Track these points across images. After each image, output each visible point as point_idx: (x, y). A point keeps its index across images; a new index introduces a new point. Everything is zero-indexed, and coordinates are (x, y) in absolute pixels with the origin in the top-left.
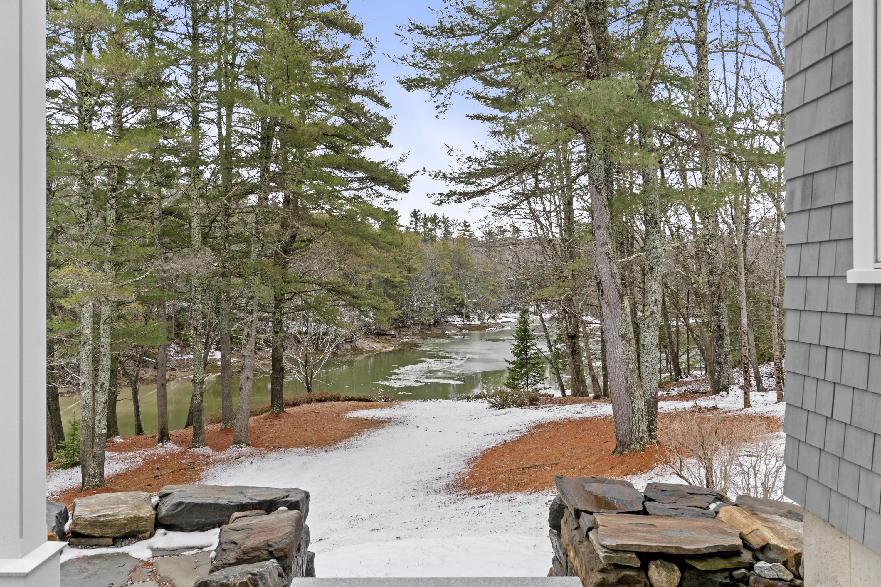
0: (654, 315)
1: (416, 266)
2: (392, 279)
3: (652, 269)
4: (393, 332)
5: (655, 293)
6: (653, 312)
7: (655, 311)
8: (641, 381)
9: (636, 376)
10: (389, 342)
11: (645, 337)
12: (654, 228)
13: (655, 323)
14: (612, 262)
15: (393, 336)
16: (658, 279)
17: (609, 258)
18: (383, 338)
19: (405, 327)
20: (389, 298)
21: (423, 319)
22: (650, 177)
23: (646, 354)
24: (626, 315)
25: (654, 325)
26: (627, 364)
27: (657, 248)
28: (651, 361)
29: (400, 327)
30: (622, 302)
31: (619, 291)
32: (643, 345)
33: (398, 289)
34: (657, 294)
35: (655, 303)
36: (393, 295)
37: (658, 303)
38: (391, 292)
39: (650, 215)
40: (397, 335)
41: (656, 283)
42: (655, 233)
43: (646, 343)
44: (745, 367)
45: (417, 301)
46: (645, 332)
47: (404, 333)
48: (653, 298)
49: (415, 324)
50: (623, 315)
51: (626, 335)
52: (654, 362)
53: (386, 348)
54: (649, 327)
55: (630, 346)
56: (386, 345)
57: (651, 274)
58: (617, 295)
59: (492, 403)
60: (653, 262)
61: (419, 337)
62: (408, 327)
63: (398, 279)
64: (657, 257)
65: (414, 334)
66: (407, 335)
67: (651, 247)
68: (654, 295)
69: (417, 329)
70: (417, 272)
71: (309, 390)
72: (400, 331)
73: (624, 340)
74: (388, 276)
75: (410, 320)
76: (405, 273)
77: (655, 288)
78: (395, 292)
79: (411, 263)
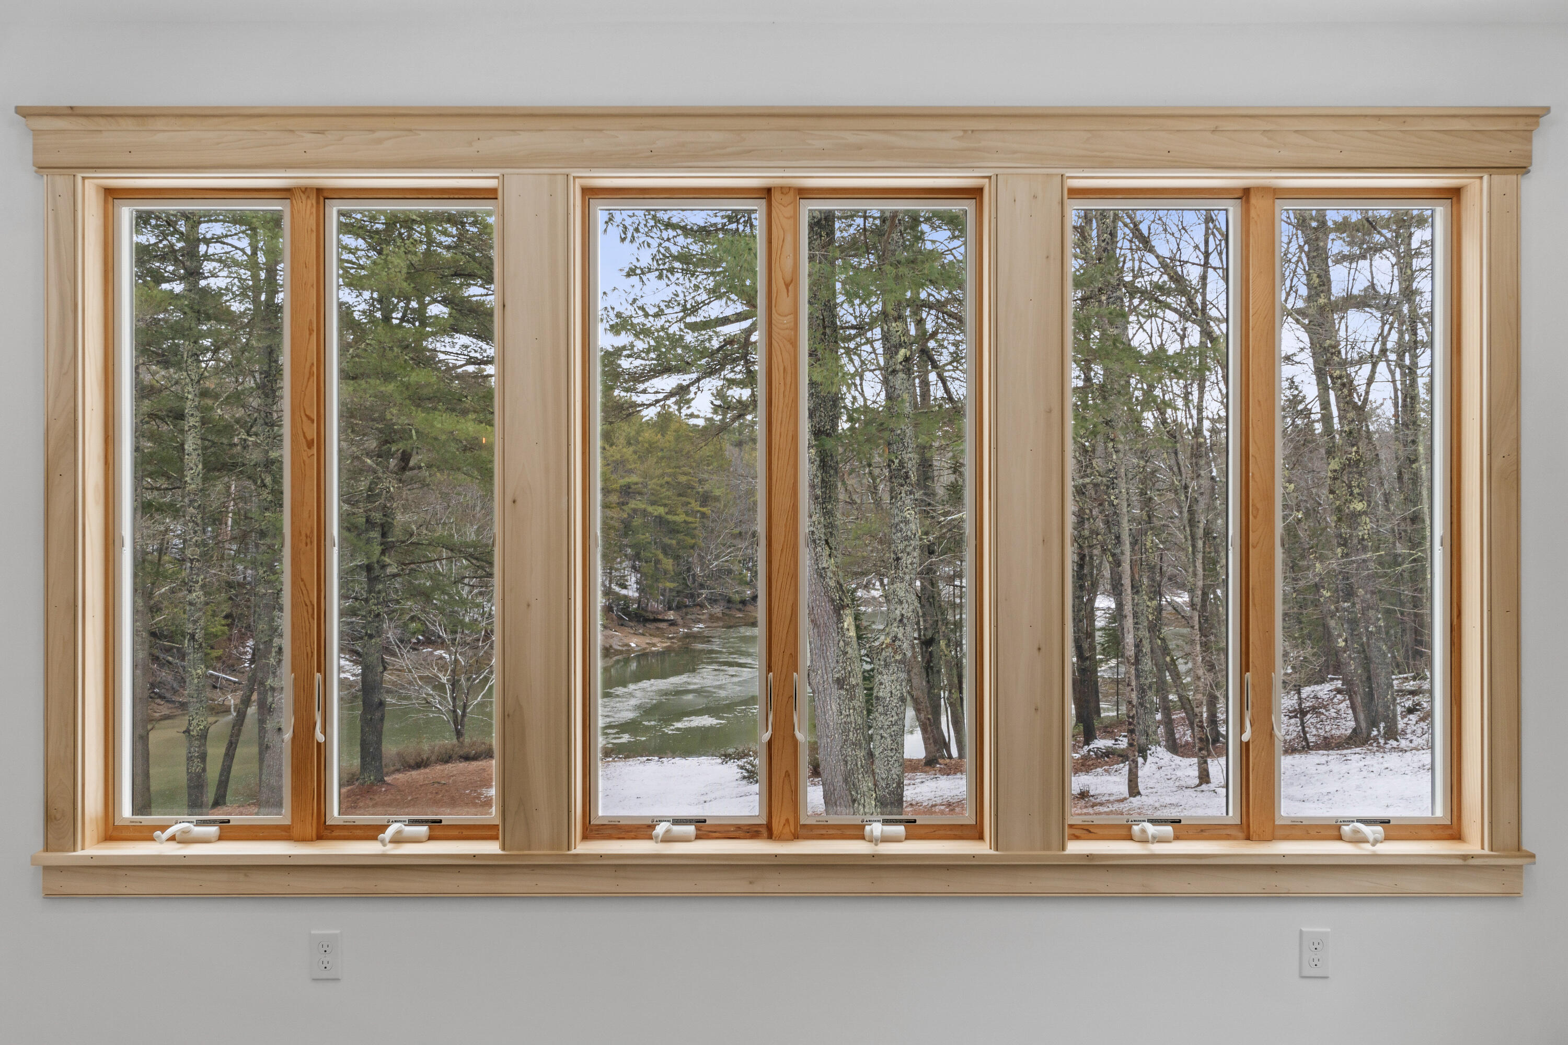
0: (897, 643)
1: (717, 492)
2: (670, 517)
3: (898, 559)
4: (671, 615)
5: (901, 602)
6: (896, 637)
7: (900, 636)
8: (872, 763)
9: (861, 753)
10: (661, 633)
11: (881, 684)
12: (902, 485)
13: (898, 657)
14: (819, 549)
15: (673, 623)
16: (907, 577)
17: (814, 541)
18: (651, 626)
19: (695, 605)
20: (665, 553)
21: (730, 593)
22: (897, 392)
23: (881, 714)
24: (847, 644)
25: (896, 661)
26: (845, 731)
27: (907, 522)
28: (889, 727)
29: (686, 606)
30: (840, 620)
31: (833, 601)
32: (877, 698)
33: (681, 536)
34: (905, 605)
35: (901, 621)
36: (670, 546)
37: (905, 621)
38: (667, 540)
39: (897, 461)
40: (680, 621)
41: (903, 585)
42: (903, 495)
43: (881, 694)
44: (1130, 724)
45: (717, 557)
46: (881, 673)
47: (693, 617)
48: (898, 612)
49: (713, 601)
50: (842, 643)
51: (844, 679)
52: (895, 728)
53: (654, 645)
54: (887, 665)
55: (851, 699)
56: (655, 640)
57: (897, 568)
58: (829, 607)
59: (747, 771)
60: (901, 547)
61: (721, 624)
62: (702, 606)
63: (680, 518)
64: (907, 538)
65: (712, 618)
66: (700, 621)
67: (897, 520)
68: (899, 608)
69: (717, 610)
70: (717, 504)
71: (459, 734)
72: (687, 614)
73: (842, 688)
74: (661, 510)
75: (704, 592)
76: (695, 505)
77: (901, 594)
78: (674, 542)
79: (707, 487)
